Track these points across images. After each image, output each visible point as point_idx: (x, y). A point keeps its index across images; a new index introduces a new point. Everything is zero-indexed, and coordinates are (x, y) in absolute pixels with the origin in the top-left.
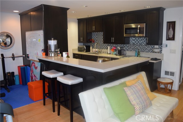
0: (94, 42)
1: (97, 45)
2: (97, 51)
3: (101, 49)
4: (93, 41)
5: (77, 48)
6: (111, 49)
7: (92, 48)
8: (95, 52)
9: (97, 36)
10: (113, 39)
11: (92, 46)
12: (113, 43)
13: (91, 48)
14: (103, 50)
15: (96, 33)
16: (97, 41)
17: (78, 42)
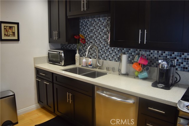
0: (85, 42)
1: (91, 48)
2: (91, 65)
3: (101, 60)
4: (83, 39)
5: (46, 55)
6: (130, 62)
7: (81, 56)
8: (87, 66)
9: (92, 28)
10: (143, 35)
11: (80, 51)
12: (142, 47)
13: (77, 55)
14: (108, 63)
15: (90, 20)
16: (91, 41)
17: (49, 42)
